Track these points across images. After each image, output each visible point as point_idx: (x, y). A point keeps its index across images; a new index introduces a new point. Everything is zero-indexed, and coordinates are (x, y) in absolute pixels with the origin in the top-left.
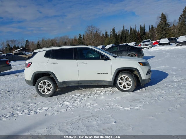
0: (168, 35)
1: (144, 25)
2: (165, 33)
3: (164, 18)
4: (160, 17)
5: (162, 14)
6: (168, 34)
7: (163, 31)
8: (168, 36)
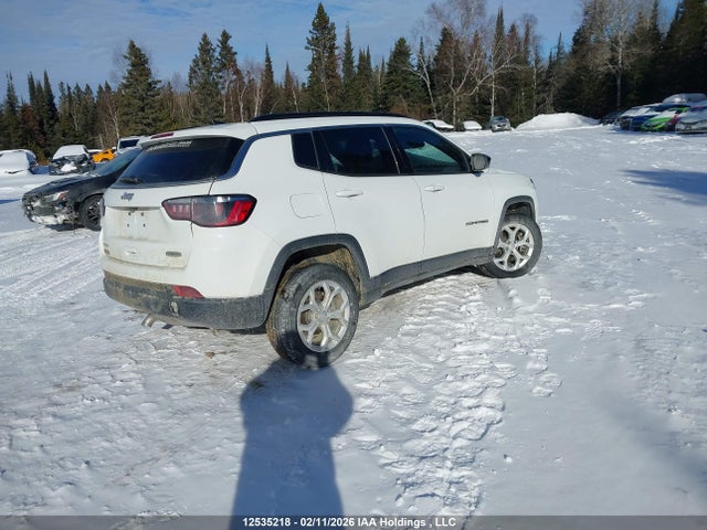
0: (163, 124)
1: (46, 79)
2: (154, 120)
3: (138, 61)
4: (126, 57)
5: (132, 46)
6: (161, 121)
7: (142, 110)
8: (164, 127)
